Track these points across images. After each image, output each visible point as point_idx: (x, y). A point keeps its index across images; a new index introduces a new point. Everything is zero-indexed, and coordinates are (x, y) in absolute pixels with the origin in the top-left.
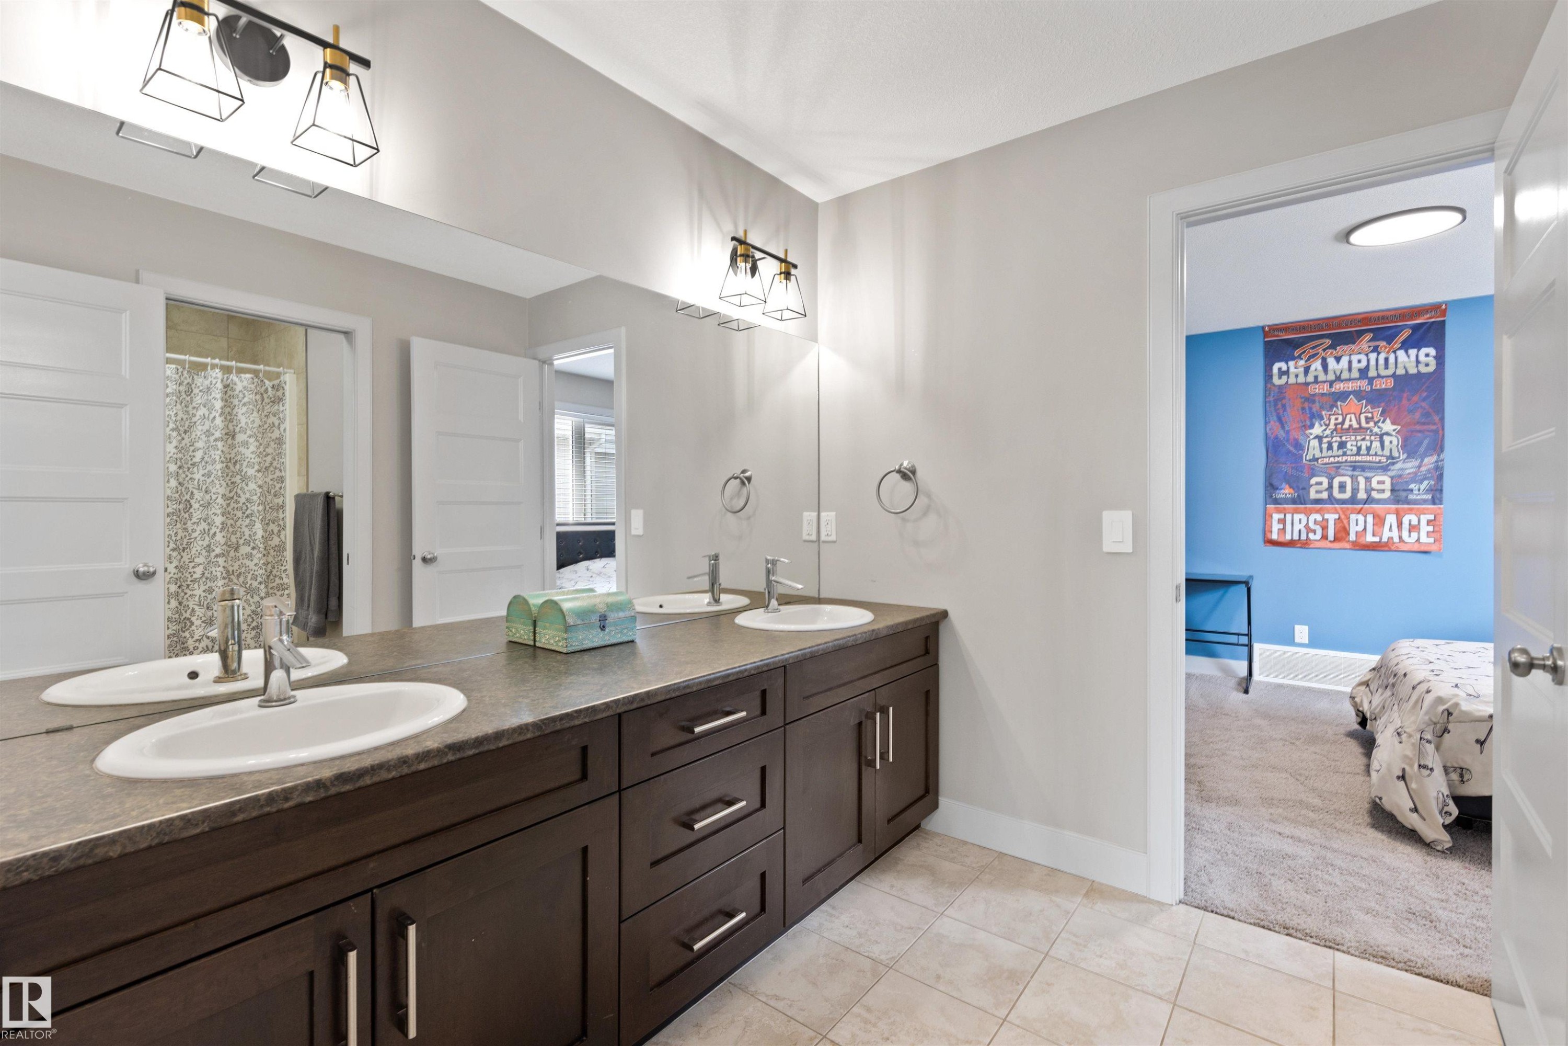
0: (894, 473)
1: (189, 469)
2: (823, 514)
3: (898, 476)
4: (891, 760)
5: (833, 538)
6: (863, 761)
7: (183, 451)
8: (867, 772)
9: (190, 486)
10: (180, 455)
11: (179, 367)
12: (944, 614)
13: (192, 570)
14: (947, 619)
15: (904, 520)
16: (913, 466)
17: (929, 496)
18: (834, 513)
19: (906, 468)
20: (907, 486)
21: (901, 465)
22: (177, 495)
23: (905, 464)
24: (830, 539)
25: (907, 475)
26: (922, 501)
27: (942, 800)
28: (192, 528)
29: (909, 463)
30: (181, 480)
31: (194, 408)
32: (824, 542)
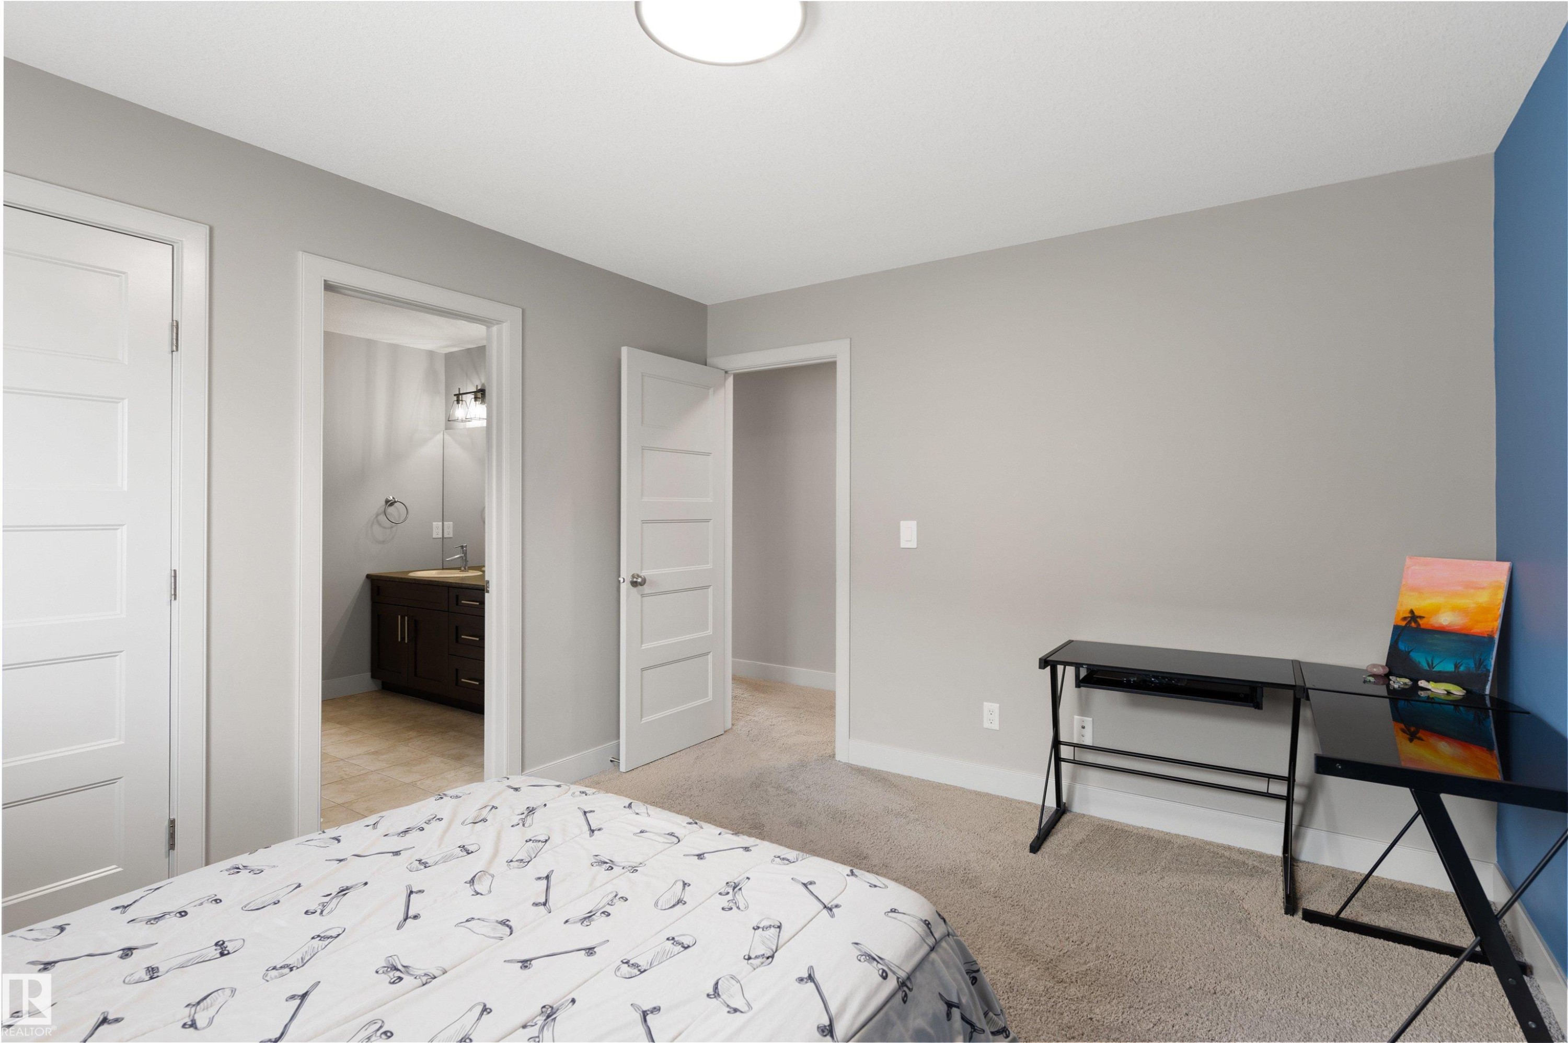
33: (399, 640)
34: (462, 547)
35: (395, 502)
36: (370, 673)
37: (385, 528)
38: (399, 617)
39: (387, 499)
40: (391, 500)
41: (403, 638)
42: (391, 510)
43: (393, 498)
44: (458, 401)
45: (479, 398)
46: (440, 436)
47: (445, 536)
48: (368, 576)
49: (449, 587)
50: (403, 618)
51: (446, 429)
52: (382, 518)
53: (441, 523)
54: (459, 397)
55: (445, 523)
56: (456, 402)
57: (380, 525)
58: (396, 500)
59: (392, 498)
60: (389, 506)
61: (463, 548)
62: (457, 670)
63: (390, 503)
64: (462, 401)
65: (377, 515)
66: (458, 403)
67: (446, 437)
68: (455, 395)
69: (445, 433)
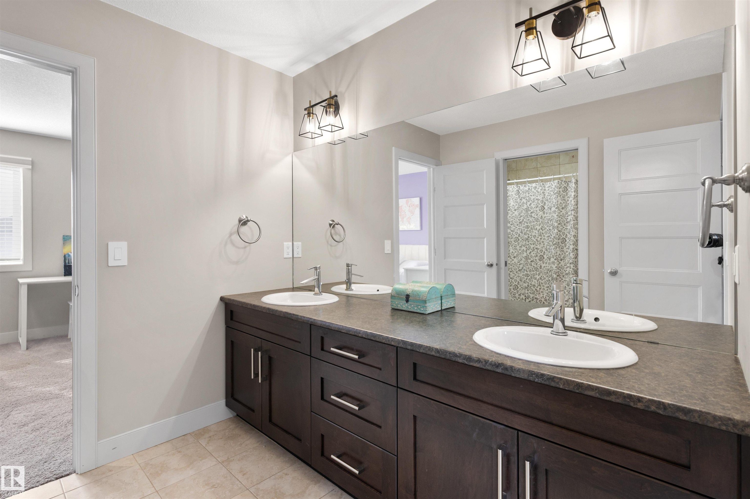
1: (565, 224)
7: (561, 217)
9: (566, 232)
10: (559, 219)
11: (559, 181)
13: (565, 269)
22: (557, 236)
28: (566, 250)
30: (560, 229)
31: (568, 197)
33: (252, 377)
34: (316, 268)
35: (248, 221)
36: (225, 400)
37: (239, 248)
38: (252, 350)
39: (240, 218)
40: (244, 219)
41: (256, 375)
42: (244, 229)
43: (247, 217)
44: (309, 114)
45: (333, 105)
46: (289, 158)
47: (295, 256)
48: (222, 299)
49: (311, 325)
50: (256, 351)
51: (294, 151)
52: (235, 237)
53: (291, 243)
54: (310, 111)
55: (294, 243)
56: (306, 116)
57: (233, 244)
58: (249, 219)
59: (245, 217)
60: (242, 225)
61: (316, 270)
62: (323, 436)
63: (244, 222)
64: (313, 113)
65: (231, 235)
66: (309, 116)
67: (295, 160)
68: (305, 109)
69: (293, 155)
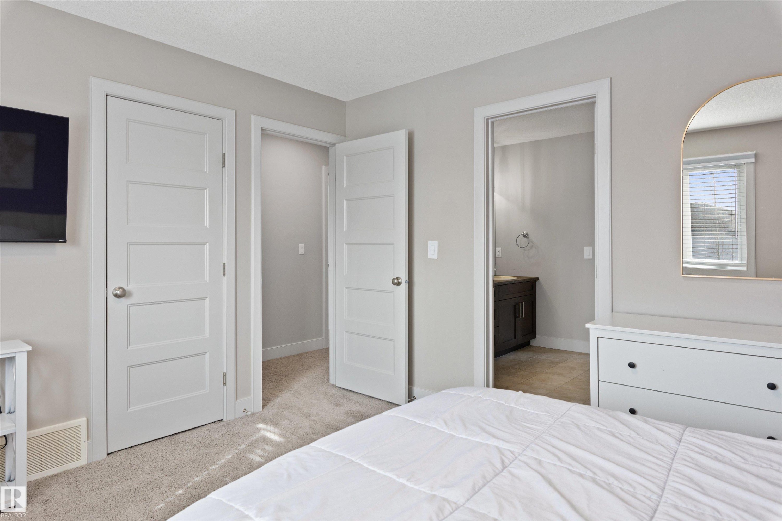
0: (522, 235)
2: (496, 248)
3: (522, 236)
4: (523, 317)
5: (500, 256)
6: (516, 316)
8: (517, 319)
12: (537, 279)
14: (538, 280)
15: (524, 250)
16: (527, 233)
17: (532, 242)
18: (501, 248)
19: (525, 234)
20: (525, 239)
21: (524, 233)
23: (525, 232)
24: (499, 256)
25: (525, 236)
26: (531, 244)
27: (537, 336)
29: (526, 232)
32: (497, 257)
